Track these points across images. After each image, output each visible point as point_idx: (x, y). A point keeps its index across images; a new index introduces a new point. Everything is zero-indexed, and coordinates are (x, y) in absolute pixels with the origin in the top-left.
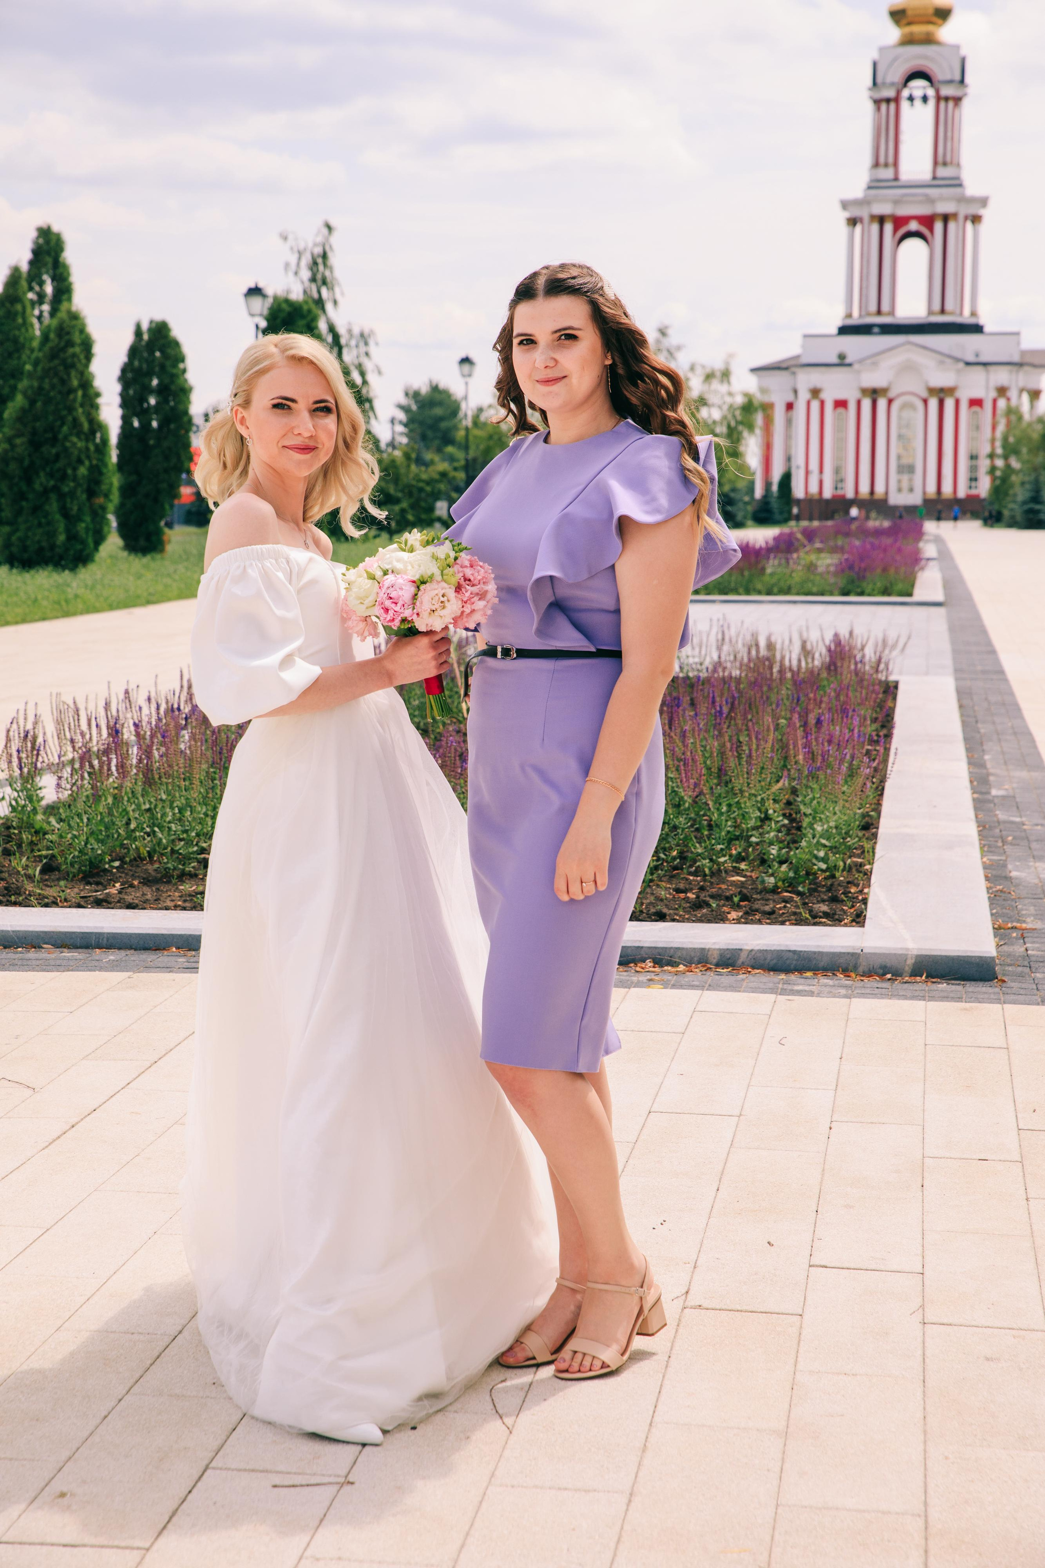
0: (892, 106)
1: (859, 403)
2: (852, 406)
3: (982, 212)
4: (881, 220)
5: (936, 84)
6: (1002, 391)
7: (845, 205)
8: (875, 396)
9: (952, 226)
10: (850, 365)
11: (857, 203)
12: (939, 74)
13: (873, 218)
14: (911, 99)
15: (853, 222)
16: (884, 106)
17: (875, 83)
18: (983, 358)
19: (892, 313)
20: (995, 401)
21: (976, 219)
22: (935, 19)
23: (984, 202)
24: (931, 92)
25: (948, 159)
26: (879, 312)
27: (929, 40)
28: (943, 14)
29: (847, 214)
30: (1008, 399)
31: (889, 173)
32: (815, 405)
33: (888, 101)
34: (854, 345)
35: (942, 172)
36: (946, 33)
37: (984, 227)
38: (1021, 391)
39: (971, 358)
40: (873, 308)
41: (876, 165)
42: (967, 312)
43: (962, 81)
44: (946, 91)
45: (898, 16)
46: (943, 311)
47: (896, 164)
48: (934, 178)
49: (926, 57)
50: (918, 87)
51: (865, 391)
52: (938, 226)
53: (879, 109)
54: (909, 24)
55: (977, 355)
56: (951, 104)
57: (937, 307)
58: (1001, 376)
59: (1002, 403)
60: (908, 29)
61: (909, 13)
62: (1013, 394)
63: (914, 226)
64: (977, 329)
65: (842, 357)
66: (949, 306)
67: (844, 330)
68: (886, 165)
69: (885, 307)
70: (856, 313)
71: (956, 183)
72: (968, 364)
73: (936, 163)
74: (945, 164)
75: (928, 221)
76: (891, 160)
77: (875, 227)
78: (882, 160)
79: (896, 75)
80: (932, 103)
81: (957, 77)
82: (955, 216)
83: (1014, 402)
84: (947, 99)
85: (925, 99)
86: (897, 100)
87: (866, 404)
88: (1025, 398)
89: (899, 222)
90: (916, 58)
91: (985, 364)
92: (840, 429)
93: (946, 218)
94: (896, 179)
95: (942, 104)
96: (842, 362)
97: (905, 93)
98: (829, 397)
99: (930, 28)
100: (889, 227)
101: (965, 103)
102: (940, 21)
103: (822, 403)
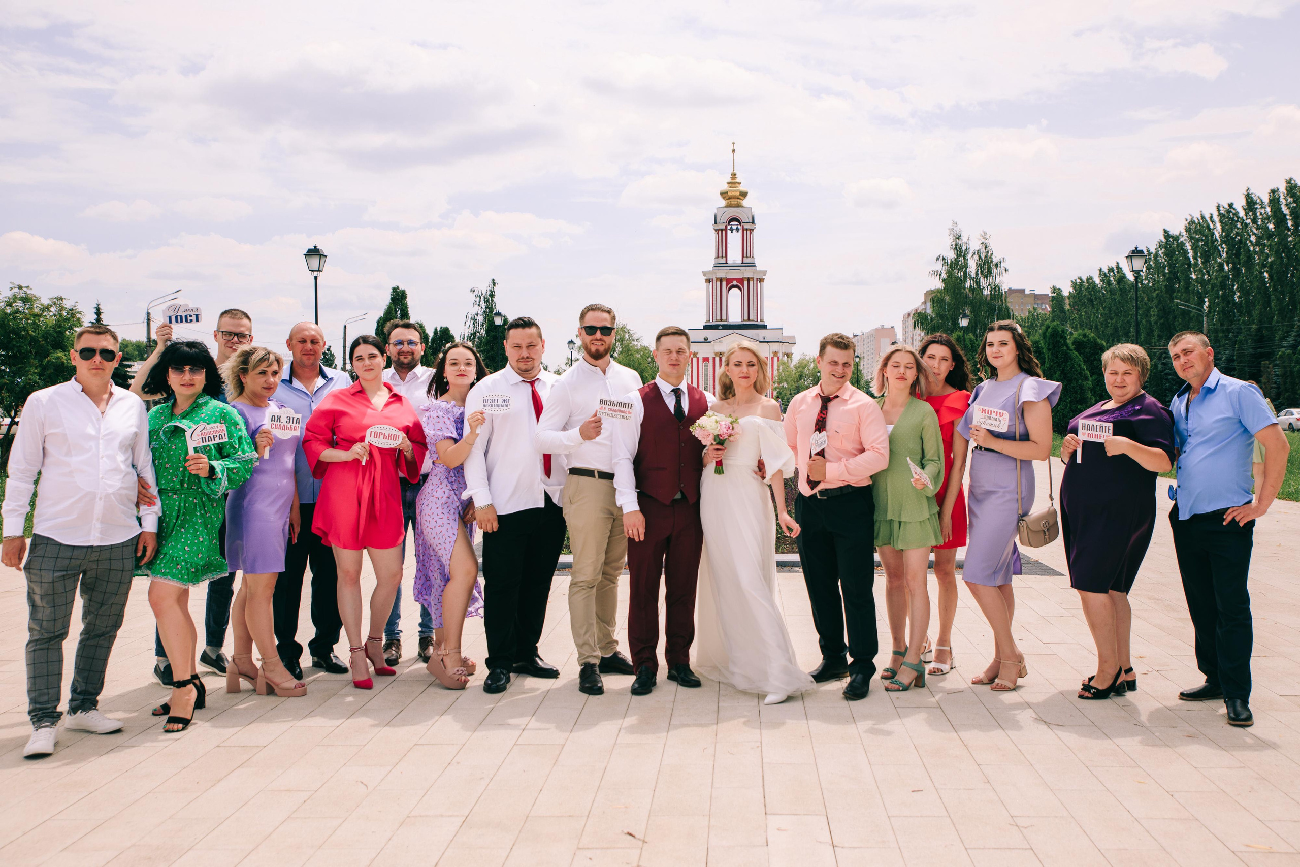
0: (724, 232)
1: (714, 359)
2: (711, 360)
3: (764, 277)
4: (721, 280)
5: (742, 224)
6: (776, 354)
7: (704, 274)
8: (721, 356)
9: (751, 283)
10: (710, 342)
11: (709, 272)
12: (744, 219)
13: (717, 279)
14: (732, 230)
15: (709, 281)
16: (720, 232)
17: (716, 223)
18: (766, 340)
19: (727, 320)
20: (773, 358)
21: (761, 280)
22: (740, 197)
23: (765, 273)
24: (739, 227)
25: (749, 255)
26: (721, 320)
27: (739, 206)
28: (744, 194)
29: (706, 278)
30: (778, 358)
31: (723, 261)
32: (695, 360)
33: (722, 230)
34: (711, 334)
35: (746, 260)
36: (745, 202)
37: (765, 284)
38: (784, 354)
39: (763, 340)
40: (719, 318)
41: (718, 257)
42: (759, 320)
43: (753, 222)
44: (745, 227)
45: (724, 194)
46: (749, 319)
47: (726, 257)
48: (743, 263)
49: (737, 212)
50: (734, 225)
51: (716, 354)
52: (746, 283)
53: (718, 233)
54: (729, 199)
55: (764, 338)
56: (748, 232)
57: (746, 317)
58: (775, 347)
59: (776, 359)
60: (729, 200)
61: (729, 194)
62: (780, 355)
63: (735, 283)
64: (764, 327)
65: (706, 339)
66: (751, 317)
67: (706, 327)
68: (722, 257)
69: (724, 317)
70: (711, 321)
71: (753, 265)
72: (760, 342)
73: (743, 257)
74: (747, 257)
75: (741, 281)
76: (724, 255)
77: (718, 283)
78: (720, 255)
79: (725, 219)
80: (740, 231)
81: (751, 221)
82: (753, 279)
83: (781, 358)
84: (747, 230)
85: (737, 230)
86: (726, 230)
87: (717, 359)
88: (786, 357)
89: (729, 281)
90: (733, 212)
91: (768, 342)
92: (706, 370)
93: (748, 280)
94: (726, 263)
95: (745, 232)
96: (706, 341)
97: (729, 227)
98: (701, 356)
99: (739, 200)
100: (724, 283)
101: (755, 232)
102: (742, 198)
103: (698, 359)
